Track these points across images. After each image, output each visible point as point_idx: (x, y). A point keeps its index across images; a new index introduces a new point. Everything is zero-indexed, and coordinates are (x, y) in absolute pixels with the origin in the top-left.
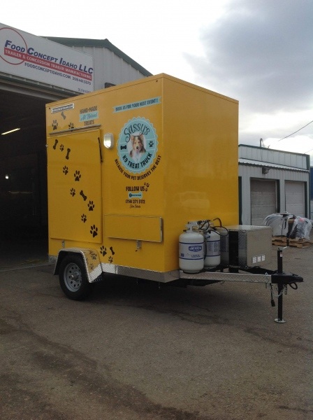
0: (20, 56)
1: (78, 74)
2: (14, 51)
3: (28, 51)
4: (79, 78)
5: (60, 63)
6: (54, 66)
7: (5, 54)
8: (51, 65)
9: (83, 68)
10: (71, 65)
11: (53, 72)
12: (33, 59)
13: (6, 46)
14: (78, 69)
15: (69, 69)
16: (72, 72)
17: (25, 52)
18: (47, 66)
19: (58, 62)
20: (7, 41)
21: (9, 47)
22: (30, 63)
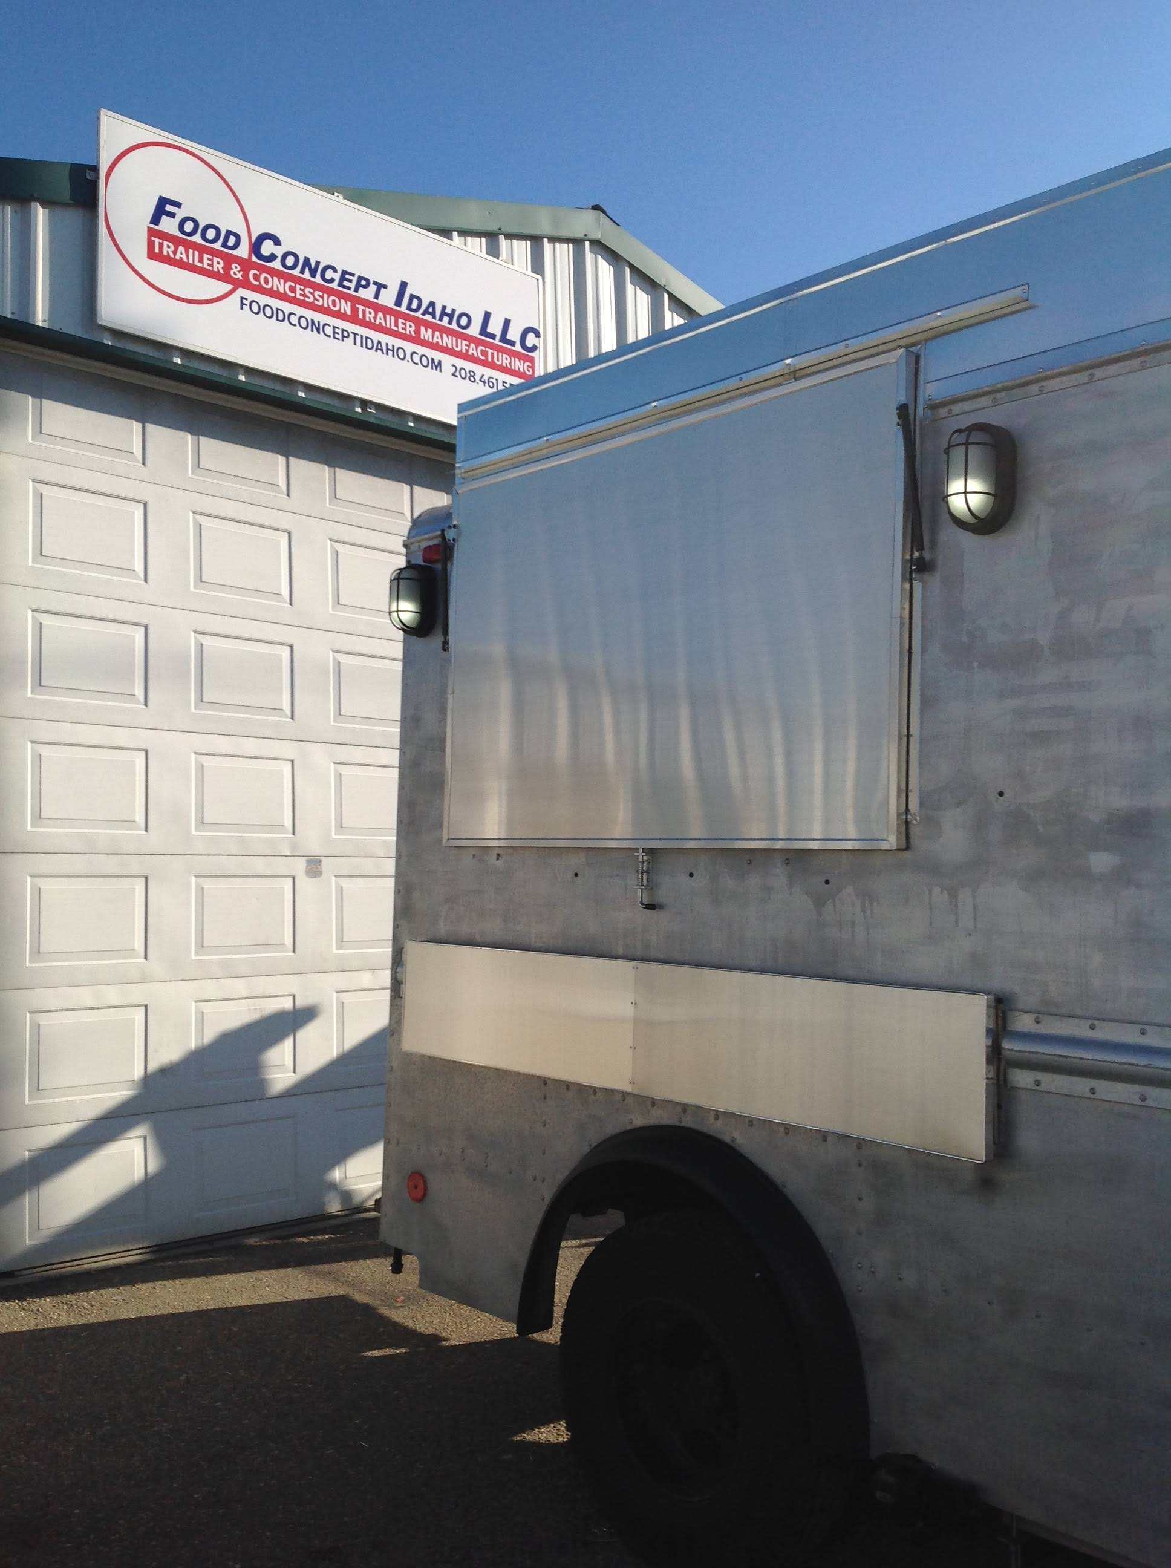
1: (473, 350)
3: (255, 248)
4: (479, 372)
5: (398, 302)
6: (370, 315)
8: (355, 310)
10: (444, 313)
11: (365, 342)
12: (278, 285)
14: (474, 330)
15: (435, 328)
16: (448, 341)
19: (388, 298)
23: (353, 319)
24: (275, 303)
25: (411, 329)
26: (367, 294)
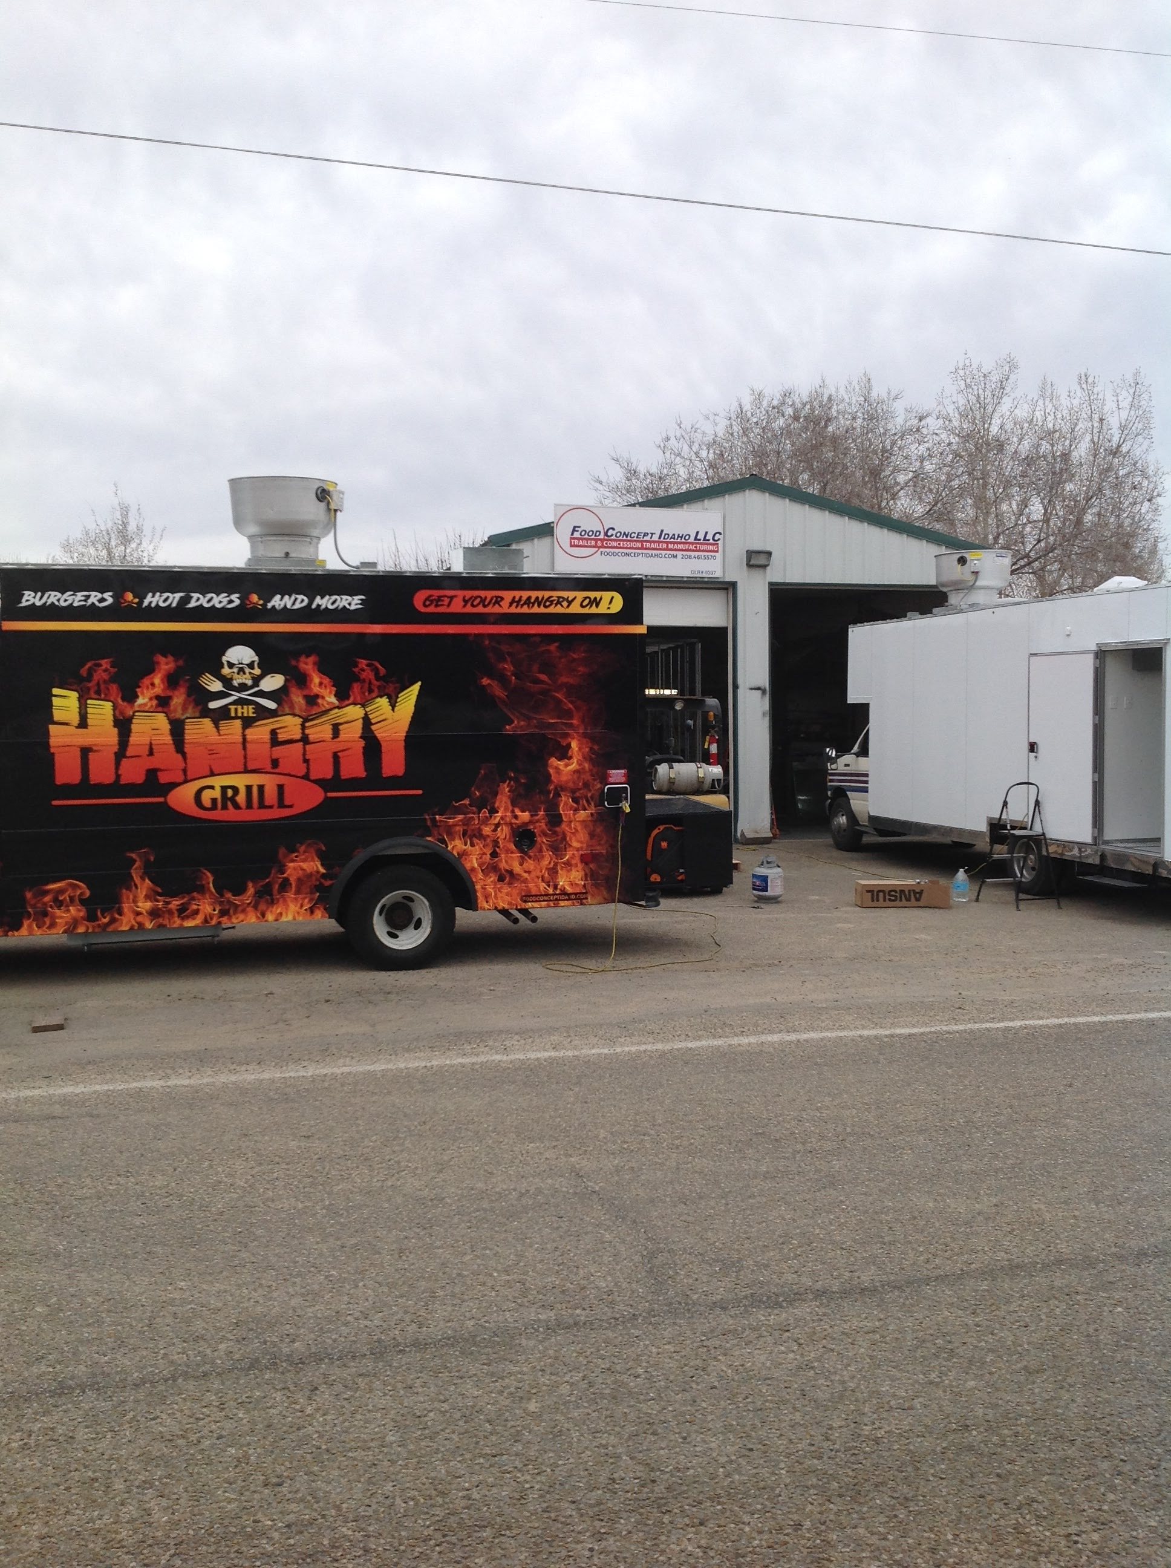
0: (593, 543)
1: (691, 547)
2: (582, 539)
3: (606, 534)
4: (693, 554)
5: (660, 538)
6: (648, 545)
7: (571, 546)
8: (642, 545)
9: (701, 536)
10: (679, 536)
11: (646, 555)
12: (614, 544)
13: (572, 534)
14: (692, 540)
15: (674, 543)
16: (680, 546)
17: (602, 536)
18: (636, 548)
19: (655, 538)
20: (575, 527)
21: (576, 535)
22: (608, 550)
23: (642, 548)
24: (612, 550)
25: (665, 546)
26: (647, 538)
